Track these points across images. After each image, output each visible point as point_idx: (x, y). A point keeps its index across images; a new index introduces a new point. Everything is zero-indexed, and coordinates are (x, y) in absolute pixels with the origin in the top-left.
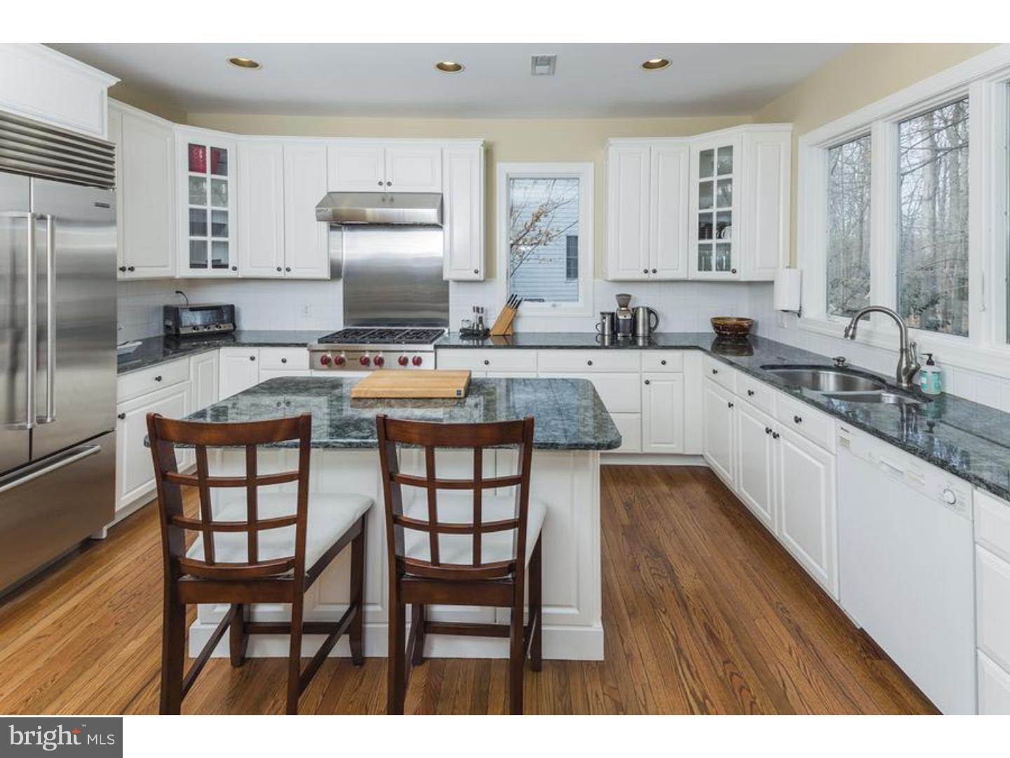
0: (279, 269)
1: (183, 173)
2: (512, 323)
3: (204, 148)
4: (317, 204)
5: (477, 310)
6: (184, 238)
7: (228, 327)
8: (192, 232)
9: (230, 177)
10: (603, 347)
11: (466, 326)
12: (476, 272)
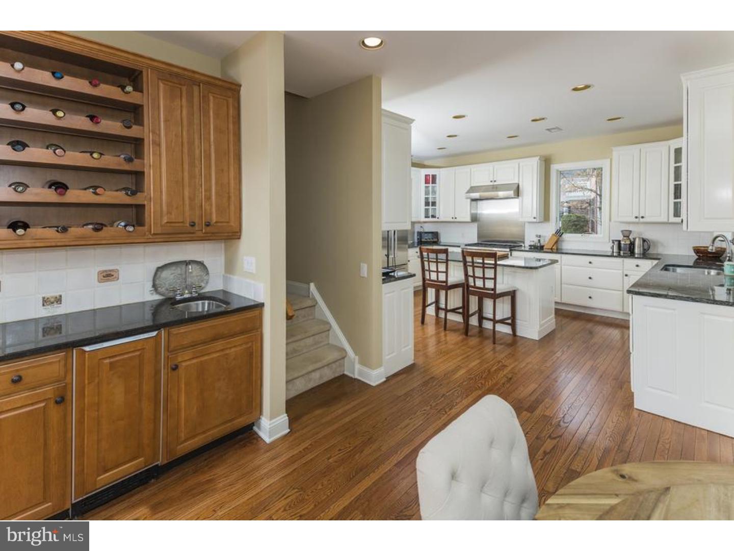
0: (453, 218)
1: (423, 185)
2: (556, 242)
3: (429, 175)
4: (466, 191)
5: (537, 236)
6: (423, 207)
7: (435, 240)
8: (426, 206)
9: (437, 185)
10: (612, 256)
11: (532, 244)
12: (535, 218)
